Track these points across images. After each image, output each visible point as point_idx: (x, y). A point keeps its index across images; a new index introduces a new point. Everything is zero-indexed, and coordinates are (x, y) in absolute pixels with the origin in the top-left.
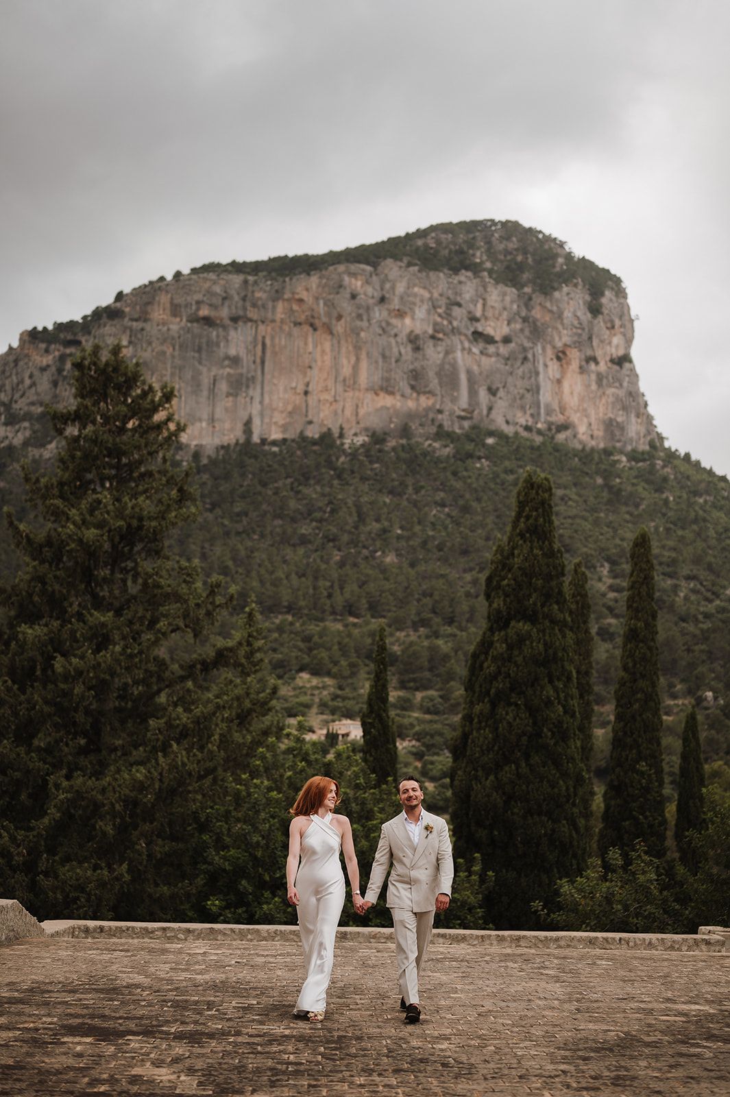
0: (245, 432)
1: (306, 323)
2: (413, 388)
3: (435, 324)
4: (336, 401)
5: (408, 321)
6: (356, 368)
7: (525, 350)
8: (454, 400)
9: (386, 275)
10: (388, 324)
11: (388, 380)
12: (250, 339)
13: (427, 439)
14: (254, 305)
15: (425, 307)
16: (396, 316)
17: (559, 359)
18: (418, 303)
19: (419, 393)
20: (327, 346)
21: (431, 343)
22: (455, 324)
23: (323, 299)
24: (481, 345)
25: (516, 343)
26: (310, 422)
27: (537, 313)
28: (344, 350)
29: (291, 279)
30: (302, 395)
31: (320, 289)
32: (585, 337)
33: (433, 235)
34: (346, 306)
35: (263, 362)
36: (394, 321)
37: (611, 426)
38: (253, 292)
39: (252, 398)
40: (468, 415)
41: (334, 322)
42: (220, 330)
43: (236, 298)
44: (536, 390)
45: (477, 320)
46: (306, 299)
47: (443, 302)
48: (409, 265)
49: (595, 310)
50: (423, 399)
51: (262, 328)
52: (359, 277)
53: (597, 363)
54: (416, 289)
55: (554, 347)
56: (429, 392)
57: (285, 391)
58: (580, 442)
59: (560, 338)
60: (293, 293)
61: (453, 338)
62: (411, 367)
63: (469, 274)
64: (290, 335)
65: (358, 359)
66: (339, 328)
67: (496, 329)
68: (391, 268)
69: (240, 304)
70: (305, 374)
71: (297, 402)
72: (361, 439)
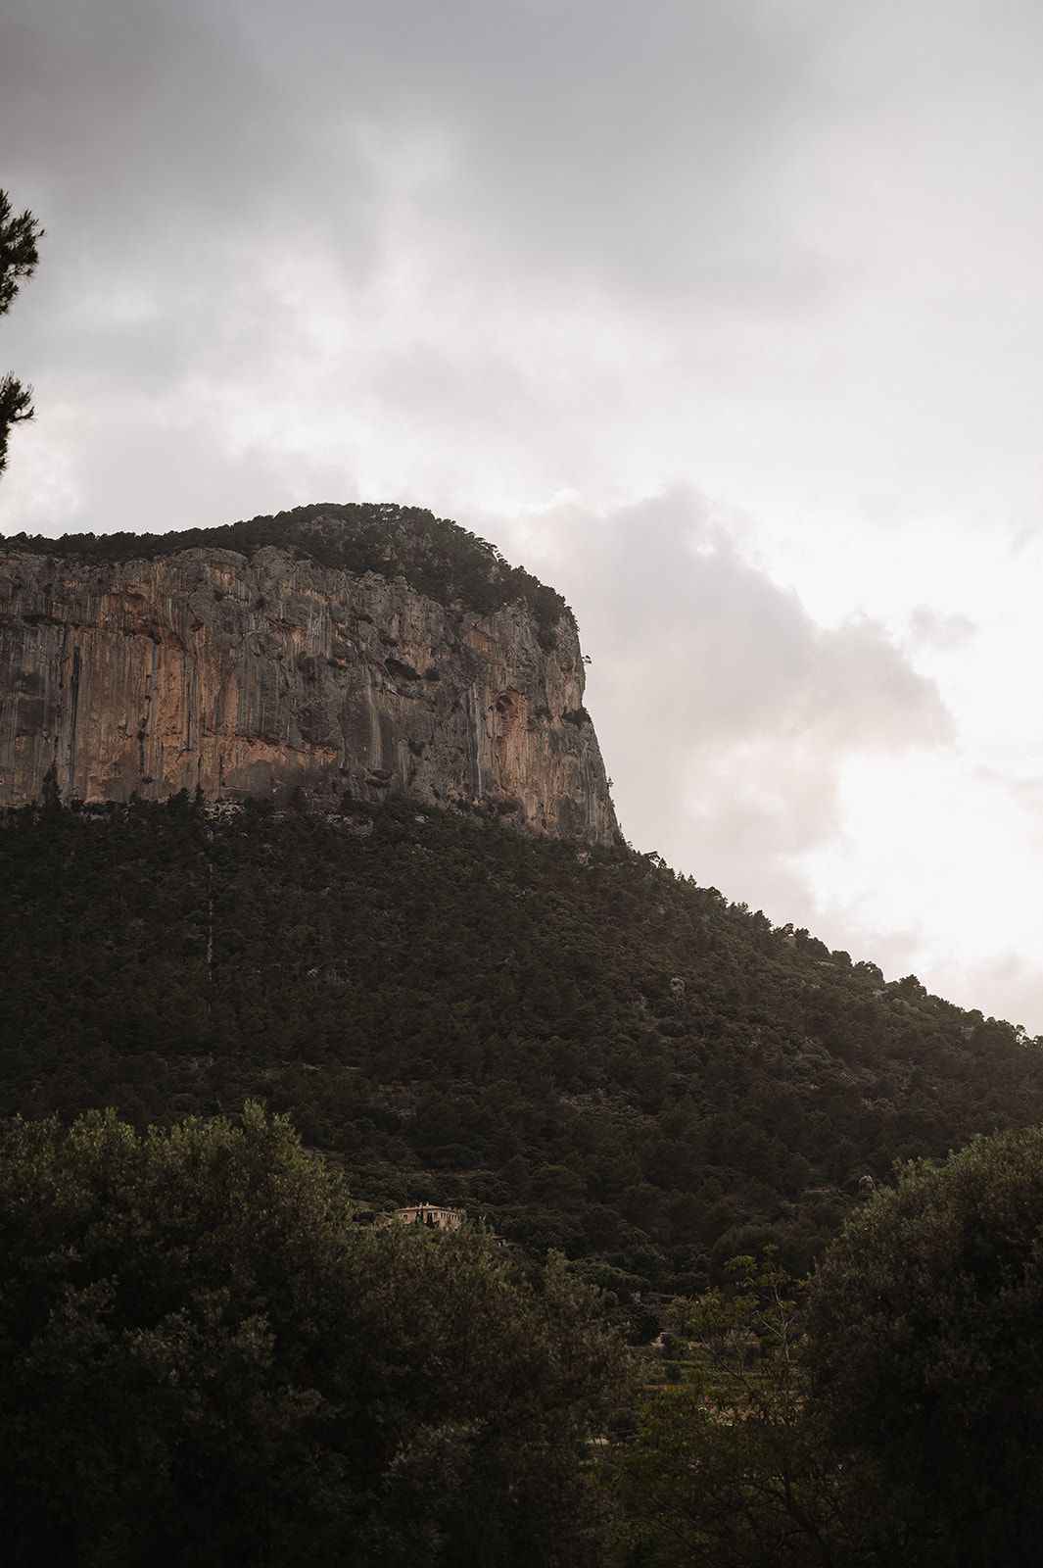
0: (45, 791)
1: (142, 632)
2: (305, 736)
3: (335, 645)
4: (188, 750)
5: (296, 638)
6: (220, 701)
7: (456, 692)
8: (364, 757)
9: (266, 569)
10: (269, 640)
11: (269, 721)
12: (56, 649)
13: (327, 813)
14: (63, 600)
15: (321, 619)
16: (280, 630)
17: (500, 708)
18: (312, 613)
19: (314, 745)
20: (177, 667)
21: (329, 672)
22: (364, 646)
23: (173, 596)
24: (399, 680)
25: (445, 681)
26: (148, 780)
27: (471, 640)
28: (203, 674)
29: (123, 565)
30: (135, 739)
31: (168, 583)
32: (535, 679)
33: (321, 518)
34: (207, 610)
35: (75, 687)
36: (277, 636)
37: (568, 809)
38: (62, 580)
39: (57, 740)
40: (381, 779)
41: (189, 632)
42: (10, 633)
43: (35, 588)
44: (471, 751)
45: (394, 644)
46: (145, 595)
47: (345, 613)
48: (299, 556)
49: (547, 642)
50: (319, 753)
51: (73, 634)
52: (227, 569)
53: (550, 719)
54: (308, 593)
55: (495, 691)
56: (329, 744)
57: (109, 731)
58: (530, 829)
59: (504, 678)
60: (126, 586)
61: (361, 667)
62: (303, 705)
63: (379, 577)
64: (118, 647)
65: (224, 688)
66: (197, 641)
67: (417, 658)
68: (274, 560)
69: (42, 596)
70: (140, 708)
71: (128, 748)
72: (230, 808)
